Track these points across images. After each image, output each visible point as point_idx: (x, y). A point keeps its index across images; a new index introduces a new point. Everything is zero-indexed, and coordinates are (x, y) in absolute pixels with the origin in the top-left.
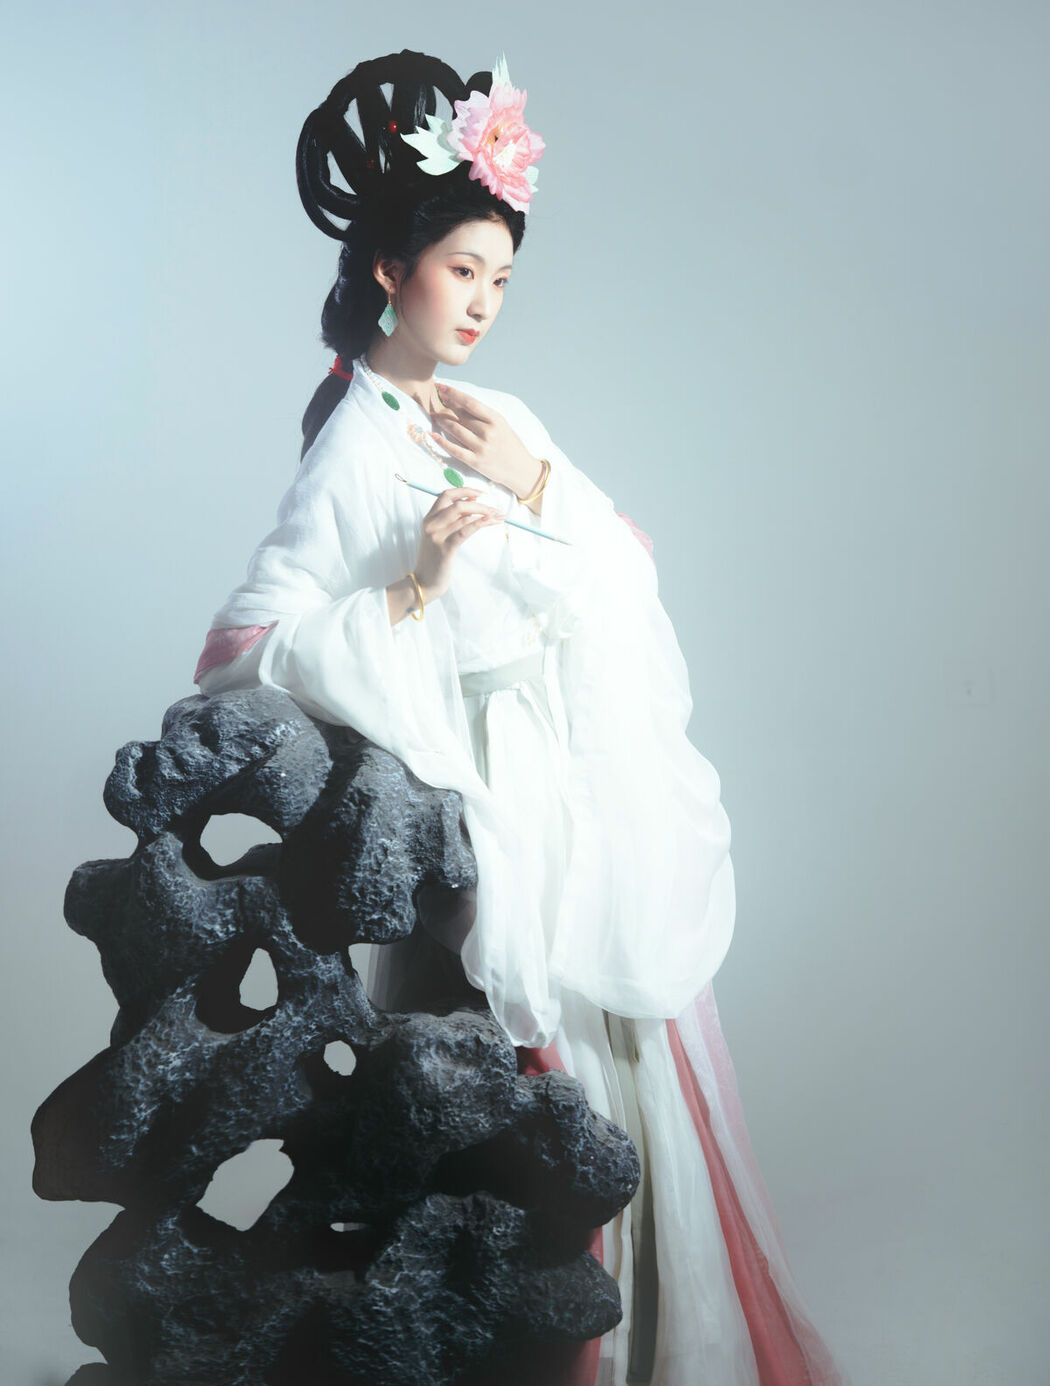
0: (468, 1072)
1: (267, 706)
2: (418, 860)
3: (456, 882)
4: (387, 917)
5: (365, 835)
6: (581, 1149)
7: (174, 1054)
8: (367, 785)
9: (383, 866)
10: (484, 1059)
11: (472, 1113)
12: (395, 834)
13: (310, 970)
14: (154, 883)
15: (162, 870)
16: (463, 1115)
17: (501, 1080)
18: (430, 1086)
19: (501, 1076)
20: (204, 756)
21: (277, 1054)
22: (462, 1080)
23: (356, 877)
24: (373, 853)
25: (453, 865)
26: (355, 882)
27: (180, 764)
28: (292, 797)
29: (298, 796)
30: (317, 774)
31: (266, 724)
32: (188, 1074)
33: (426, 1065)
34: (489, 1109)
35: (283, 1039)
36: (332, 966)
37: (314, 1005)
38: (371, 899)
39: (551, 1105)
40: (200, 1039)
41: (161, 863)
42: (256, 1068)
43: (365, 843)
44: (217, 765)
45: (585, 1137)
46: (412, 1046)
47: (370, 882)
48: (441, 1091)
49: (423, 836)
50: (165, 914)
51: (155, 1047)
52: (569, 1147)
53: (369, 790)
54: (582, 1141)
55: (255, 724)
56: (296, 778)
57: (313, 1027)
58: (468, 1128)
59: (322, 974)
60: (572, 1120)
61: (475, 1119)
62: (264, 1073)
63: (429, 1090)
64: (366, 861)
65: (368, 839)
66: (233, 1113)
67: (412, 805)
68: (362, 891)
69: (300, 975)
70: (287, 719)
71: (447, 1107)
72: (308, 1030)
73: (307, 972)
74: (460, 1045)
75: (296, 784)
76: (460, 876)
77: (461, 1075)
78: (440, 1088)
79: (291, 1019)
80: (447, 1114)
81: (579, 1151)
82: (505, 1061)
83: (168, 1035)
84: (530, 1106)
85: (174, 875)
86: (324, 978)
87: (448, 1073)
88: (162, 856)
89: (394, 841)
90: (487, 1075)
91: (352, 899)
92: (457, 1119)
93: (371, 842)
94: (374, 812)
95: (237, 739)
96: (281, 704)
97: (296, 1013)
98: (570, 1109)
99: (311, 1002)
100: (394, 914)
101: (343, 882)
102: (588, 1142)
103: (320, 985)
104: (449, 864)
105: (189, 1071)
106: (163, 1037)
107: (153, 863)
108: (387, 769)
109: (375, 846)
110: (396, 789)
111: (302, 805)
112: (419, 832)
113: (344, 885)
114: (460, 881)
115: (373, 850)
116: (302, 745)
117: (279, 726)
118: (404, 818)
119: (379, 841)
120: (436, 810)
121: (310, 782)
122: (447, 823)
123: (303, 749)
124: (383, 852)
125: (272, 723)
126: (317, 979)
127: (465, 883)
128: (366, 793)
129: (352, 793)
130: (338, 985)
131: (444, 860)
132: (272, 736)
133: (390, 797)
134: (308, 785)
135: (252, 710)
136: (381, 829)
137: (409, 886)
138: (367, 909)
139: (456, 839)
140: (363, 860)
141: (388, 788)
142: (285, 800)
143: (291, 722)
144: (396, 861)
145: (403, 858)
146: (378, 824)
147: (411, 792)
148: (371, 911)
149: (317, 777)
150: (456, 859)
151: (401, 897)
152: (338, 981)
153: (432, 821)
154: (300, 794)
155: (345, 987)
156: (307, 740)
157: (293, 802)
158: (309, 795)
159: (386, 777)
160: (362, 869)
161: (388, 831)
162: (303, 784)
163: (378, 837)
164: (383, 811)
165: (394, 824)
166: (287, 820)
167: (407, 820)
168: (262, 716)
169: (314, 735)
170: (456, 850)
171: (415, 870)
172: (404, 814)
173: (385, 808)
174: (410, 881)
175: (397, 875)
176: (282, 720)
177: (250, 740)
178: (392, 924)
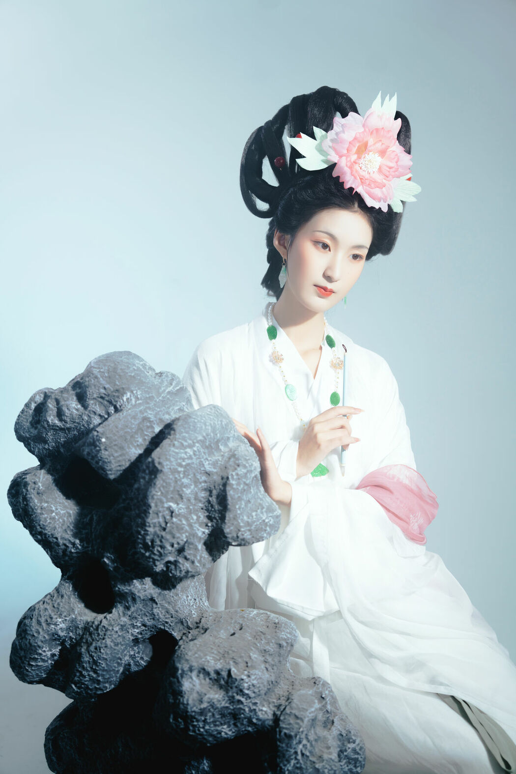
0: (217, 696)
1: (120, 376)
2: (210, 518)
3: (235, 541)
4: (181, 560)
5: (150, 501)
6: (290, 768)
7: (60, 620)
8: (159, 458)
9: (168, 525)
10: (231, 688)
11: (215, 725)
12: (182, 499)
14: (27, 505)
15: (33, 496)
16: (207, 727)
17: (241, 706)
18: (183, 704)
19: (242, 703)
20: (77, 410)
21: (108, 642)
22: (209, 702)
23: (148, 531)
24: (160, 515)
25: (232, 528)
26: (147, 534)
27: (60, 414)
28: (112, 458)
29: (118, 457)
30: (146, 437)
31: (117, 391)
32: (71, 634)
33: (186, 685)
34: (233, 722)
35: (113, 633)
36: (147, 587)
37: (137, 611)
38: (158, 551)
39: (278, 729)
40: (76, 613)
41: (32, 491)
42: (96, 648)
43: (151, 507)
44: (86, 418)
45: (296, 759)
46: (177, 669)
47: (158, 536)
48: (189, 710)
49: (213, 500)
50: (36, 528)
51: (50, 612)
52: (281, 765)
53: (159, 463)
54: (293, 762)
55: (110, 389)
56: (114, 443)
57: (139, 625)
58: (211, 735)
59: (138, 592)
60: (289, 745)
61: (217, 730)
62: (100, 654)
63: (181, 706)
65: (153, 505)
66: (86, 674)
67: (208, 474)
68: (153, 541)
69: (123, 590)
70: (133, 389)
71: (193, 722)
72: (134, 626)
73: (127, 589)
74: (218, 673)
75: (116, 448)
76: (238, 537)
77: (209, 698)
78: (189, 707)
79: (120, 618)
80: (194, 726)
81: (288, 770)
82: (246, 692)
83: (59, 604)
84: (267, 722)
85: (41, 501)
86: (141, 595)
87: (200, 695)
88: (33, 485)
89: (180, 506)
90: (232, 700)
91: (147, 547)
92: (202, 730)
93: (156, 506)
94: (157, 483)
95: (100, 400)
96: (130, 376)
97: (124, 614)
98: (289, 737)
99: (132, 609)
100: (186, 558)
101: (139, 533)
102: (297, 763)
103: (138, 599)
104: (229, 527)
105: (72, 632)
106: (55, 606)
107: (27, 490)
108: (182, 444)
109: (161, 509)
110: (184, 463)
111: (124, 464)
112: (211, 496)
113: (141, 535)
114: (238, 541)
115: (160, 512)
116: (130, 415)
117: (126, 393)
118: (201, 483)
119: (166, 505)
120: (224, 481)
121: (136, 444)
122: (230, 493)
123: (129, 418)
124: (170, 514)
125: (121, 390)
126: (135, 595)
127: (243, 542)
128: (157, 465)
129: (149, 462)
130: (155, 599)
131: (225, 523)
132: (122, 401)
133: (174, 471)
134: (129, 448)
135: (109, 377)
136: (166, 497)
137: (200, 538)
138: (156, 557)
139: (237, 507)
140: (152, 520)
141: (174, 463)
142: (106, 460)
143: (135, 392)
144: (179, 522)
145: (187, 519)
146: (162, 493)
147: (207, 462)
148: (159, 559)
149: (145, 440)
150: (235, 523)
151: (191, 546)
152: (155, 596)
153: (220, 489)
154: (121, 455)
155: (164, 599)
156: (138, 410)
157: (113, 461)
158: (131, 456)
159: (177, 453)
160: (152, 525)
161: (177, 496)
162: (122, 448)
163: (162, 503)
164: (166, 483)
165: (183, 491)
166: (111, 474)
167: (203, 484)
168: (115, 384)
169: (148, 405)
170: (236, 516)
171: (207, 525)
172: (201, 480)
173: (168, 481)
174: (200, 534)
175: (178, 535)
176: (129, 389)
177: (108, 401)
178: (184, 567)
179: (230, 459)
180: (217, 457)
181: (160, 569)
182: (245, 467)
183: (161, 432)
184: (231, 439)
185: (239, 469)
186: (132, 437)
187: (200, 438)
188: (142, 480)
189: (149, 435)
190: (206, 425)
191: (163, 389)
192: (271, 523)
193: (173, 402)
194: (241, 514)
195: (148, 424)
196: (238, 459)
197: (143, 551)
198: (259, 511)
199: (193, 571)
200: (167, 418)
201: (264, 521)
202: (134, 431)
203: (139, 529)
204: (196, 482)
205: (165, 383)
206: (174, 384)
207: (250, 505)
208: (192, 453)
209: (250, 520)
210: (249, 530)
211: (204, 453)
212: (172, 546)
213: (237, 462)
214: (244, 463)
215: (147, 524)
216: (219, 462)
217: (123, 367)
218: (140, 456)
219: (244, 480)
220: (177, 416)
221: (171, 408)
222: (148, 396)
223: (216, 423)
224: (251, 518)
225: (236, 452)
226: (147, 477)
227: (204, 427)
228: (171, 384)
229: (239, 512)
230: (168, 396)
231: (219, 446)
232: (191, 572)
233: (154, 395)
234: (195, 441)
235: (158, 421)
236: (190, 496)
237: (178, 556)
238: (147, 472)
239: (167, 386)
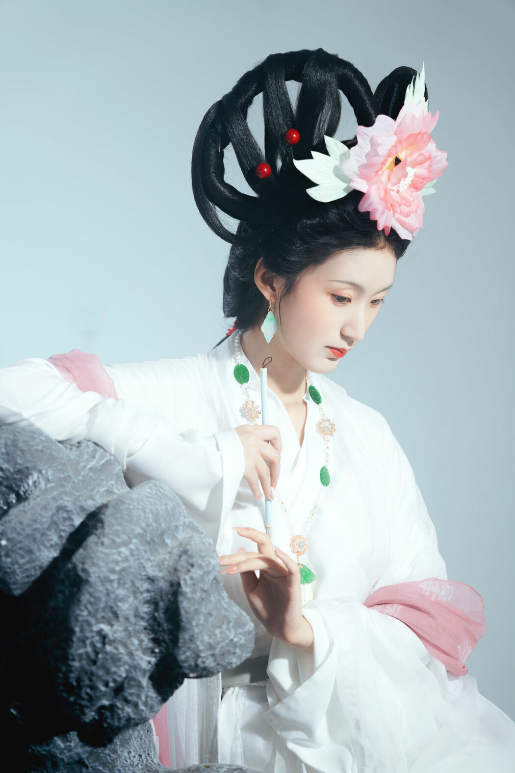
1: (22, 451)
2: (155, 641)
3: (193, 671)
4: (119, 704)
5: (73, 624)
9: (100, 656)
12: (117, 618)
13: (47, 749)
23: (71, 666)
24: (88, 642)
25: (188, 653)
26: (71, 671)
28: (16, 566)
29: (24, 564)
30: (62, 534)
31: (20, 472)
36: (72, 744)
38: (87, 694)
43: (74, 633)
47: (86, 673)
49: (160, 615)
53: (83, 571)
55: (9, 471)
56: (19, 545)
59: (61, 752)
64: (80, 650)
65: (77, 629)
67: (151, 580)
68: (79, 680)
69: (39, 752)
70: (41, 468)
75: (21, 552)
76: (197, 666)
86: (64, 757)
89: (116, 627)
91: (70, 689)
93: (82, 630)
94: (82, 598)
96: (37, 450)
100: (127, 701)
101: (60, 670)
103: (61, 763)
104: (184, 653)
108: (114, 542)
109: (89, 635)
110: (118, 568)
111: (33, 572)
112: (156, 609)
113: (62, 673)
114: (197, 671)
115: (87, 638)
116: (39, 505)
117: (30, 474)
118: (141, 593)
119: (95, 628)
120: (175, 588)
121: (48, 545)
122: (185, 605)
123: (38, 508)
124: (101, 640)
125: (25, 470)
126: (56, 757)
127: (204, 673)
128: (80, 573)
129: (69, 570)
130: (85, 760)
131: (178, 647)
132: (26, 485)
133: (105, 580)
134: (39, 550)
135: (8, 454)
136: (95, 616)
137: (145, 671)
138: (84, 703)
139: (194, 623)
140: (76, 650)
141: (104, 569)
142: (8, 570)
143: (44, 472)
144: (114, 651)
145: (125, 646)
146: (89, 612)
147: (150, 564)
148: (88, 704)
149: (61, 537)
150: (193, 646)
151: (133, 683)
152: (84, 756)
153: (169, 600)
154: (28, 562)
155: (98, 759)
156: (49, 497)
157: (18, 571)
158: (43, 561)
159: (107, 554)
160: (77, 658)
161: (110, 615)
162: (30, 552)
163: (90, 625)
164: (94, 597)
165: (117, 606)
166: (16, 589)
167: (145, 595)
168: (16, 463)
169: (62, 490)
170: (193, 636)
171: (153, 652)
172: (142, 589)
173: (97, 594)
174: (144, 665)
175: (114, 669)
176: (35, 468)
177: (7, 487)
178: (123, 713)
179: (180, 556)
180: (162, 555)
181: (91, 718)
182: (201, 567)
183: (83, 524)
184: (181, 528)
185: (193, 570)
186: (43, 534)
187: (138, 530)
188: (60, 596)
189: (67, 529)
190: (145, 512)
191: (82, 464)
192: (242, 642)
193: (98, 481)
194: (200, 632)
195: (65, 515)
196: (191, 557)
197: (65, 695)
198: (224, 627)
199: (137, 717)
200: (91, 505)
201: (232, 640)
202: (45, 526)
203: (60, 665)
204: (136, 592)
205: (86, 456)
206: (97, 456)
207: (211, 619)
208: (127, 553)
209: (212, 641)
210: (213, 655)
211: (145, 551)
212: (106, 684)
213: (190, 561)
214: (200, 561)
215: (71, 657)
216: (166, 563)
217: (26, 439)
218: (55, 560)
219: (201, 585)
220: (105, 502)
221: (96, 490)
222: (62, 476)
223: (159, 508)
224: (213, 637)
225: (188, 547)
226: (67, 591)
227: (142, 515)
228: (94, 457)
229: (196, 630)
230: (91, 474)
231: (164, 539)
232: (134, 719)
233: (71, 474)
234: (131, 536)
235: (78, 510)
236: (128, 612)
237: (115, 697)
238: (67, 583)
239: (88, 461)
